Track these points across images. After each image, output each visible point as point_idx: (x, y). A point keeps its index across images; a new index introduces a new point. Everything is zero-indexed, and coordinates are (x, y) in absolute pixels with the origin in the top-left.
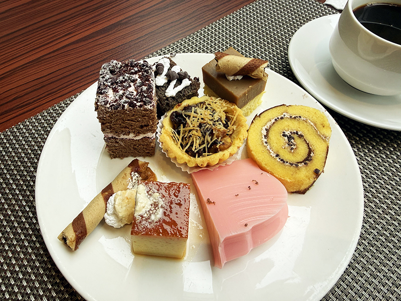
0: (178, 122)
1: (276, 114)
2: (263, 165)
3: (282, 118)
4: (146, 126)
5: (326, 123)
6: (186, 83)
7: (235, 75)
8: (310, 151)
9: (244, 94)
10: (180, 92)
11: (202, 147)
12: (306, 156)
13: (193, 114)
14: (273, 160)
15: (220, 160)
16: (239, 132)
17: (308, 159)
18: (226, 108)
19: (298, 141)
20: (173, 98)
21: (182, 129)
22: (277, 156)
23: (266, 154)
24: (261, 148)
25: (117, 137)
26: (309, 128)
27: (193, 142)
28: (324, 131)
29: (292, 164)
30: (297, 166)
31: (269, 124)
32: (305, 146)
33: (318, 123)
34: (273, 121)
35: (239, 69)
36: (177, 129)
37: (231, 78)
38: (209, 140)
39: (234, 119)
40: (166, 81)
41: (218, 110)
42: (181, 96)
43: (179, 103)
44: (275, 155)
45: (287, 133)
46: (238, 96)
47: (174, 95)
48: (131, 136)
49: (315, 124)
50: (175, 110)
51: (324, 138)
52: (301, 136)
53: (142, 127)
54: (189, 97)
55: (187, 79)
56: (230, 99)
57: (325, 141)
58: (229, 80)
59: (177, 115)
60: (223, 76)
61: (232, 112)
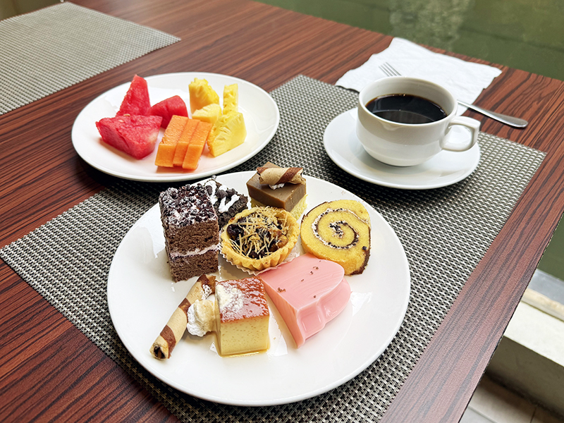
0: (235, 233)
1: (321, 211)
2: (319, 253)
3: (326, 213)
4: (210, 238)
5: (363, 210)
6: (235, 198)
7: (277, 184)
8: (356, 234)
9: (289, 198)
10: (231, 207)
11: (263, 248)
12: (353, 239)
13: (247, 223)
14: (327, 248)
15: (281, 256)
16: (292, 231)
17: (355, 240)
18: (276, 214)
19: (344, 229)
20: (226, 213)
21: (240, 238)
22: (329, 243)
23: (320, 245)
24: (315, 241)
25: (183, 255)
26: (351, 216)
27: (254, 246)
28: (363, 216)
29: (343, 248)
30: (347, 248)
31: (316, 220)
32: (351, 231)
33: (357, 211)
34: (320, 217)
35: (279, 178)
36: (236, 239)
37: (275, 187)
38: (268, 241)
39: (286, 221)
40: (217, 200)
41: (269, 216)
42: (233, 211)
43: (233, 217)
44: (327, 244)
45: (333, 224)
46: (284, 201)
47: (227, 210)
48: (197, 251)
49: (355, 212)
50: (230, 223)
51: (365, 222)
52: (345, 224)
53: (206, 240)
54: (240, 211)
55: (235, 195)
56: (278, 205)
57: (365, 224)
58: (273, 189)
59: (234, 227)
60: (267, 187)
61: (282, 216)
